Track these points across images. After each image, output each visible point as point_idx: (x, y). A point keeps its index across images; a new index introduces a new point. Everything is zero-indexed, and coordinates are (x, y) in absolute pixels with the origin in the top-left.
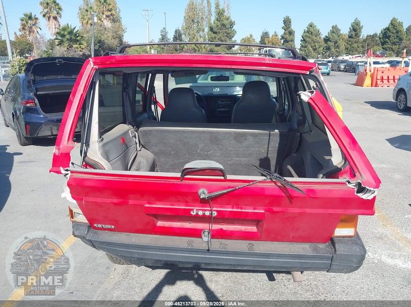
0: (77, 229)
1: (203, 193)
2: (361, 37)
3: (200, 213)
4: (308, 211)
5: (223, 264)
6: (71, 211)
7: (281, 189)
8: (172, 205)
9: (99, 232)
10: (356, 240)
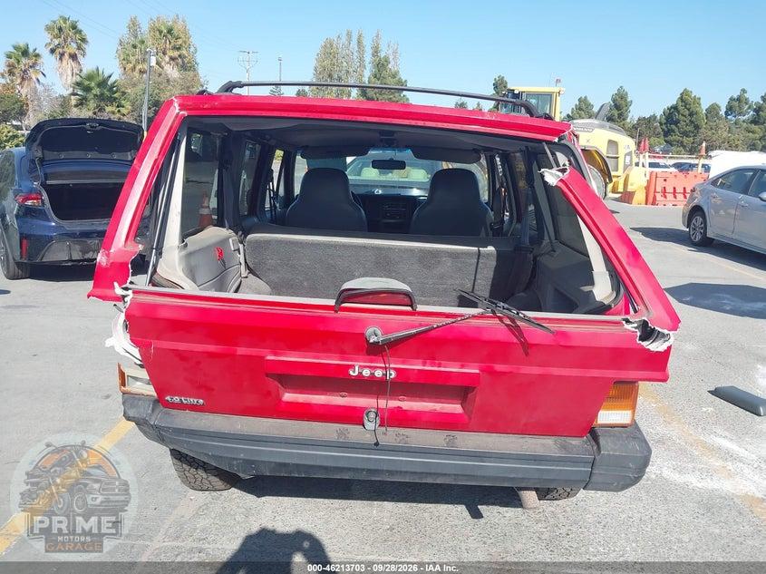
0: (132, 406)
1: (374, 334)
2: (628, 120)
3: (366, 373)
4: (556, 371)
5: (401, 472)
6: (122, 375)
7: (510, 330)
8: (315, 358)
9: (174, 412)
10: (632, 431)
